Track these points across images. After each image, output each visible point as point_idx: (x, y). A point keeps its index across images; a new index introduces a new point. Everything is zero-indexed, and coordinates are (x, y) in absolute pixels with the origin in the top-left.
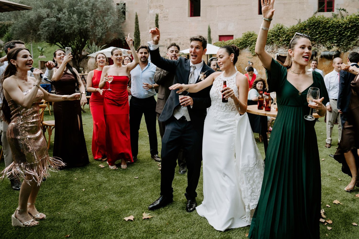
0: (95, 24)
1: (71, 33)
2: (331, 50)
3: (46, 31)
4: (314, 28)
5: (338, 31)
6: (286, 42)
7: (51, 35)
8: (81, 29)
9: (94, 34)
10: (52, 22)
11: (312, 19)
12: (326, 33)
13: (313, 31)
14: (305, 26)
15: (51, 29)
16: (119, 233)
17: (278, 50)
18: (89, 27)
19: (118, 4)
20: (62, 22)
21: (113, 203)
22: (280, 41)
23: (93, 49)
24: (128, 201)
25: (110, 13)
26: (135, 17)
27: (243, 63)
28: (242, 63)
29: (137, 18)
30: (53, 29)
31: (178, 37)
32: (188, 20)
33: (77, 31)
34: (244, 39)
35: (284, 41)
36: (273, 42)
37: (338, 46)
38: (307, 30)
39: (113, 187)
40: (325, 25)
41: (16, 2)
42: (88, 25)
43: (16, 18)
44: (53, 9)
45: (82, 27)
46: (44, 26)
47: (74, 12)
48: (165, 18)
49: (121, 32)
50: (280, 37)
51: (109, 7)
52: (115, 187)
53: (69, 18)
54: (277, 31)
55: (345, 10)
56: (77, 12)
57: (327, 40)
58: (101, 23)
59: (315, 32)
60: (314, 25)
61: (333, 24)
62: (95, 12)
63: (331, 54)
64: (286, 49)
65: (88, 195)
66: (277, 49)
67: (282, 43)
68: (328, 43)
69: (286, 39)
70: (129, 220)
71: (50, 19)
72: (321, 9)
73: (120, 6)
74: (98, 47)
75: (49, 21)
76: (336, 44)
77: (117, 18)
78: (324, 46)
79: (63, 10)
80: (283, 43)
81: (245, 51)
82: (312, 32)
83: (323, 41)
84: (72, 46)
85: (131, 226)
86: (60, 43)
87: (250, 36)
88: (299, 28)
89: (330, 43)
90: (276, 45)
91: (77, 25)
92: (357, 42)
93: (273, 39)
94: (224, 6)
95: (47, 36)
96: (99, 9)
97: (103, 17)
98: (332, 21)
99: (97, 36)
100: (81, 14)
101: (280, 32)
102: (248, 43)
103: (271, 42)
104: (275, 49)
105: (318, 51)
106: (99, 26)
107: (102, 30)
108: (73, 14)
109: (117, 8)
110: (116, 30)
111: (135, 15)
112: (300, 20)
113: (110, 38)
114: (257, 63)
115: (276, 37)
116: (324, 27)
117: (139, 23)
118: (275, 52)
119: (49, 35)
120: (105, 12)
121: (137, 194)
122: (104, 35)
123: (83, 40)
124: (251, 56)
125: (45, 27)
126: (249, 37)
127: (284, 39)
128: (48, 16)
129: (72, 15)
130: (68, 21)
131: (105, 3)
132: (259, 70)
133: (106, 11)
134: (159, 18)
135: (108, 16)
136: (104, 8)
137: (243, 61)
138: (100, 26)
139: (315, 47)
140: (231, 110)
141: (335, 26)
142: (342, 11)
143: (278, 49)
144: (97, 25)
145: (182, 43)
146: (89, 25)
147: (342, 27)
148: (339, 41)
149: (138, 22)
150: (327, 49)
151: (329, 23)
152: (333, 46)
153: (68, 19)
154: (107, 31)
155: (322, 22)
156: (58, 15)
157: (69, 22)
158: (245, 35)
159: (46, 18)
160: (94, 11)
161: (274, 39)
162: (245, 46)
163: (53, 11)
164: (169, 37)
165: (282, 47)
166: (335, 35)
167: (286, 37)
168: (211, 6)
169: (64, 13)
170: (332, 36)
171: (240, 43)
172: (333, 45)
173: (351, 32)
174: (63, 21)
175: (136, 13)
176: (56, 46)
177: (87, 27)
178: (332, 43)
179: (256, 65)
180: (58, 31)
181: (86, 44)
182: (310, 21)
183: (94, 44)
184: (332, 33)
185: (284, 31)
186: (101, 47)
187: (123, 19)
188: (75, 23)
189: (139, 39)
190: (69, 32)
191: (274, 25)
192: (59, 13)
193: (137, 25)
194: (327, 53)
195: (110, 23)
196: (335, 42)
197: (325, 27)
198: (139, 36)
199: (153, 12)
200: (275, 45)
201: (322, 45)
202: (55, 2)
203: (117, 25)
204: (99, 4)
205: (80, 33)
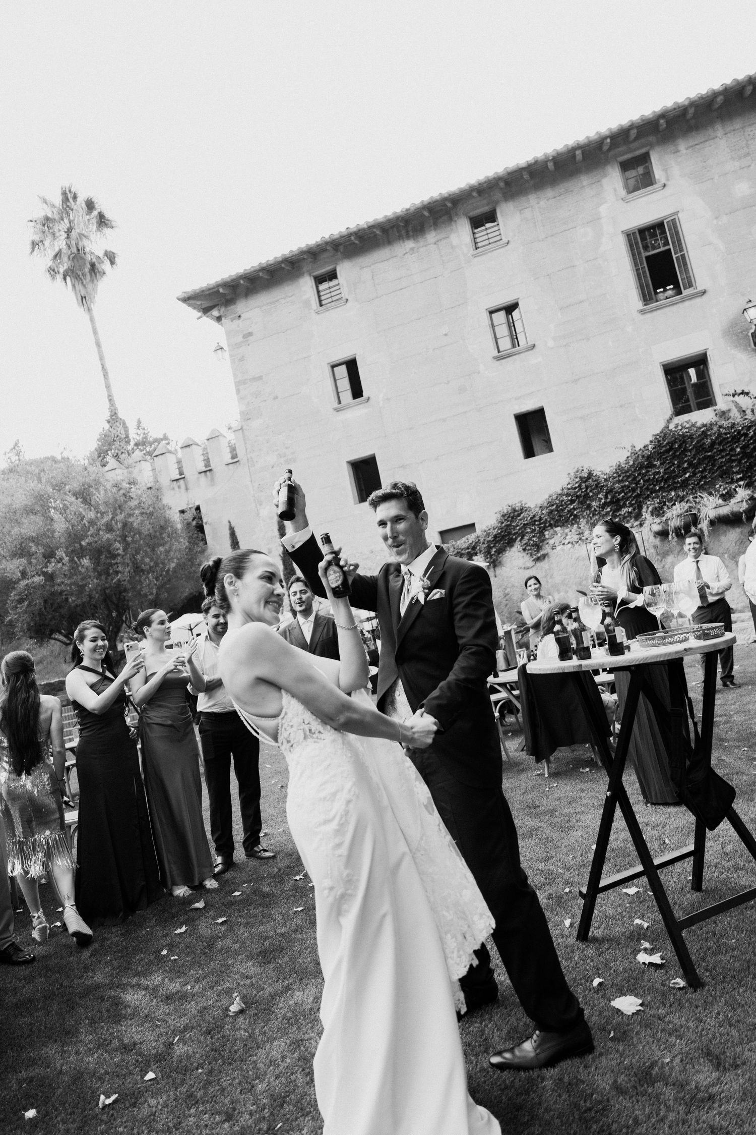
0: (138, 569)
2: (733, 501)
3: (25, 612)
4: (674, 457)
5: (738, 450)
6: (609, 509)
7: (37, 619)
8: (107, 588)
10: (34, 588)
11: (662, 435)
12: (709, 462)
13: (674, 464)
14: (649, 457)
15: (36, 604)
18: (125, 580)
19: (182, 512)
20: (59, 581)
21: (248, 981)
22: (595, 509)
25: (169, 536)
26: (227, 532)
27: (513, 586)
28: (510, 585)
29: (233, 534)
30: (40, 603)
32: (355, 511)
33: (97, 596)
34: (503, 525)
35: (603, 506)
36: (576, 516)
37: (748, 486)
38: (656, 465)
39: (244, 942)
40: (701, 441)
42: (120, 575)
44: (34, 557)
45: (107, 582)
46: (17, 601)
47: (81, 553)
50: (592, 498)
51: (162, 523)
52: (248, 943)
53: (73, 568)
54: (580, 486)
55: (748, 394)
56: (90, 550)
57: (715, 479)
58: (152, 564)
59: (679, 466)
60: (671, 449)
61: (720, 435)
62: (133, 541)
63: (736, 509)
65: (185, 974)
67: (599, 513)
68: (721, 486)
69: (608, 500)
71: (30, 581)
72: (681, 405)
73: (189, 516)
75: (27, 585)
76: (741, 483)
77: (187, 544)
78: (710, 494)
79: (55, 554)
80: (603, 513)
81: (510, 553)
82: (671, 467)
83: (707, 483)
86: (61, 633)
87: (516, 513)
88: (633, 466)
89: (727, 483)
90: (587, 522)
91: (95, 580)
93: (574, 509)
94: (437, 458)
95: (28, 624)
96: (140, 533)
97: (153, 550)
98: (715, 429)
99: (146, 595)
100: (99, 552)
101: (587, 487)
102: (515, 534)
103: (570, 516)
104: (587, 533)
105: (699, 510)
106: (148, 573)
107: (157, 579)
108: (80, 557)
109: (182, 522)
110: (190, 573)
111: (228, 527)
112: (633, 445)
113: (178, 596)
114: (548, 577)
115: (581, 503)
116: (700, 448)
118: (587, 539)
119: (32, 619)
120: (155, 537)
121: (306, 949)
122: (163, 590)
123: (114, 614)
124: (531, 564)
125: (20, 601)
126: (512, 518)
127: (603, 501)
128: (24, 574)
129: (79, 560)
130: (72, 575)
131: (151, 514)
133: (158, 534)
135: (163, 545)
136: (150, 526)
137: (512, 579)
138: (151, 570)
139: (687, 502)
141: (728, 438)
142: (741, 400)
144: (143, 570)
146: (124, 574)
147: (746, 435)
148: (747, 472)
149: (237, 543)
150: (721, 501)
151: (710, 435)
152: (735, 490)
153: (71, 573)
154: (169, 580)
155: (691, 437)
156: (47, 567)
157: (75, 577)
158: (503, 516)
159: (19, 580)
160: (129, 539)
161: (577, 509)
162: (508, 543)
163: (34, 561)
166: (734, 461)
167: (606, 497)
168: (404, 466)
169: (60, 561)
170: (725, 465)
171: (495, 537)
172: (736, 487)
174: (62, 580)
175: (230, 522)
176: (53, 642)
178: (732, 482)
180: (52, 604)
181: (123, 621)
182: (659, 441)
184: (722, 457)
185: (599, 483)
187: (201, 543)
188: (90, 577)
190: (79, 602)
191: (569, 474)
192: (49, 561)
194: (725, 510)
195: (172, 558)
196: (739, 476)
197: (701, 446)
199: (268, 512)
200: (583, 522)
201: (705, 495)
202: (34, 540)
203: (189, 560)
204: (138, 521)
205: (105, 600)
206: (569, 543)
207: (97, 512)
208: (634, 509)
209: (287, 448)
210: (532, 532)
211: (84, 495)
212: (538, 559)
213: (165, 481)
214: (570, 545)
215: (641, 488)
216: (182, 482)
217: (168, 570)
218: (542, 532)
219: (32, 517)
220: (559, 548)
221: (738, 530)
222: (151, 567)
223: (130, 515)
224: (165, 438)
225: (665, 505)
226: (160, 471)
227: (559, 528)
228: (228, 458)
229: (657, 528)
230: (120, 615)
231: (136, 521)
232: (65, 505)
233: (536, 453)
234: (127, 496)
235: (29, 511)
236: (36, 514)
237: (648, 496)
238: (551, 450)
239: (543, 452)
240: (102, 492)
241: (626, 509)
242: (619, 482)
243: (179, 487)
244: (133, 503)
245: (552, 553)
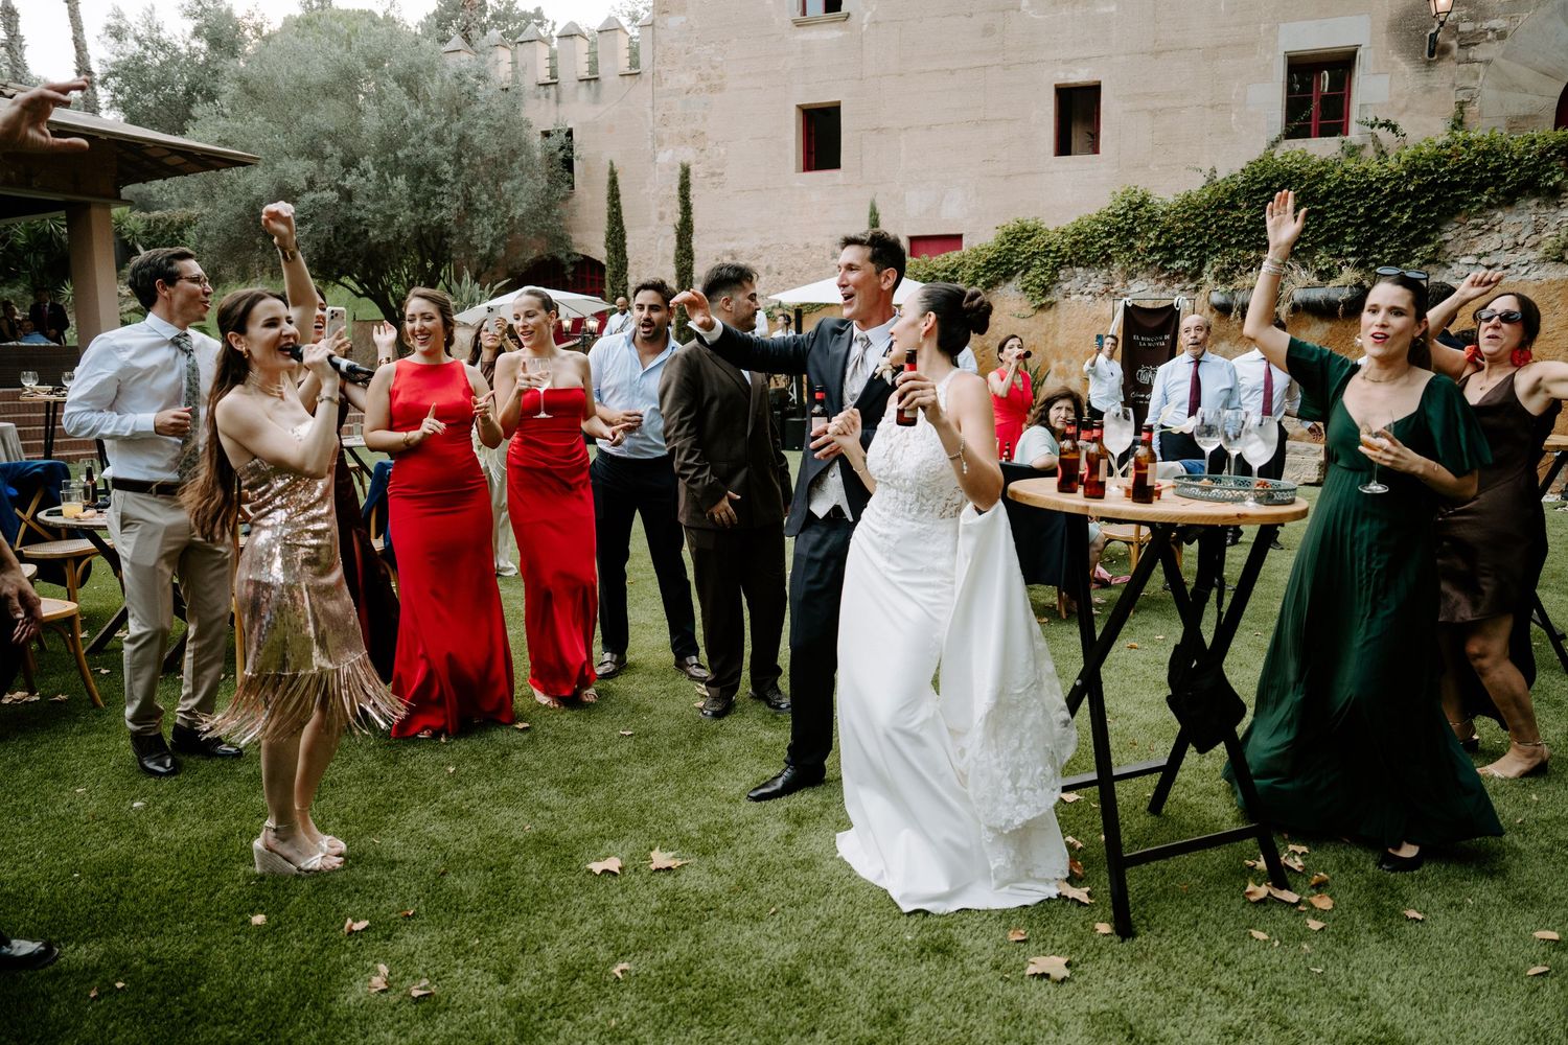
0: (470, 208)
1: (388, 242)
2: (1333, 283)
5: (1361, 210)
6: (1157, 257)
7: (322, 252)
8: (423, 226)
9: (467, 244)
10: (323, 206)
11: (1262, 164)
12: (1315, 220)
14: (1234, 194)
15: (323, 230)
16: (572, 911)
17: (1129, 288)
18: (450, 220)
19: (546, 134)
20: (358, 203)
21: (549, 814)
22: (1138, 253)
23: (465, 297)
24: (601, 810)
25: (521, 168)
26: (606, 178)
29: (613, 182)
30: (329, 230)
31: (761, 247)
32: (798, 184)
33: (409, 235)
34: (1003, 248)
35: (1151, 251)
36: (1109, 257)
37: (1359, 265)
38: (1240, 207)
39: (549, 762)
40: (1313, 185)
41: (207, 143)
42: (444, 211)
43: (208, 197)
44: (327, 161)
45: (425, 218)
47: (395, 168)
48: (715, 179)
49: (560, 234)
50: (1137, 236)
51: (515, 146)
52: (554, 764)
53: (381, 188)
54: (1125, 214)
55: (1394, 128)
56: (408, 166)
57: (1316, 246)
58: (491, 203)
60: (1269, 187)
61: (1342, 182)
62: (469, 165)
63: (1333, 295)
64: (1159, 280)
65: (468, 787)
66: (1125, 282)
67: (1143, 260)
68: (1322, 258)
69: (1161, 244)
70: (605, 871)
71: (318, 195)
72: (1298, 124)
73: (555, 142)
74: (482, 288)
75: (313, 201)
76: (1352, 260)
77: (546, 184)
78: (1304, 266)
79: (359, 162)
80: (1148, 260)
81: (1004, 290)
83: (1302, 249)
84: (394, 289)
85: (612, 892)
86: (353, 278)
87: (1026, 234)
88: (1208, 201)
89: (1332, 256)
90: (1123, 269)
91: (408, 212)
92: (1437, 250)
93: (1109, 246)
94: (929, 128)
96: (482, 155)
97: (496, 183)
98: (1338, 172)
99: (476, 248)
100: (420, 172)
101: (1135, 218)
102: (1017, 264)
103: (1102, 255)
104: (1118, 284)
106: (484, 216)
107: (494, 227)
108: (394, 175)
109: (545, 148)
110: (543, 227)
111: (608, 170)
112: (1214, 171)
113: (521, 257)
114: (1050, 335)
115: (1120, 239)
117: (623, 200)
118: (1116, 293)
119: (316, 251)
120: (502, 164)
121: (630, 787)
122: (502, 244)
123: (429, 265)
124: (1028, 311)
126: (1019, 240)
127: (1153, 243)
128: (311, 184)
129: (392, 179)
130: (378, 198)
131: (502, 129)
132: (1059, 361)
133: (507, 161)
134: (692, 178)
135: (512, 178)
136: (497, 148)
137: (999, 328)
138: (488, 212)
140: (937, 514)
141: (1352, 190)
142: (1383, 133)
143: (1130, 282)
144: (477, 210)
145: (775, 268)
146: (448, 211)
147: (1379, 191)
148: (1364, 245)
149: (618, 196)
150: (1315, 279)
151: (1328, 180)
152: (1340, 268)
153: (377, 194)
154: (512, 232)
155: (1301, 176)
156: (344, 179)
157: (382, 202)
158: (1007, 234)
159: (303, 191)
160: (465, 161)
161: (1113, 246)
162: (1005, 275)
163: (327, 167)
164: (729, 248)
165: (1144, 275)
166: (1351, 225)
167: (1158, 238)
168: (878, 130)
169: (364, 174)
170: (1337, 229)
171: (988, 262)
172: (1343, 264)
173: (1416, 210)
174: (363, 202)
175: (612, 164)
176: (340, 287)
177: (442, 219)
178: (1339, 256)
179: (1047, 342)
180: (345, 235)
181: (440, 278)
182: (1254, 173)
183: (467, 276)
184: (1337, 216)
185: (1153, 216)
186: (491, 289)
187: (566, 187)
188: (402, 206)
189: (624, 256)
190: (382, 239)
191: (1115, 192)
192: (348, 172)
193: (614, 206)
194: (1317, 295)
195: (521, 201)
196: (1350, 249)
197: (1310, 194)
198: (624, 245)
199: (669, 158)
200: (1117, 266)
201: (1296, 265)
202: (333, 137)
203: (546, 208)
204: (481, 137)
205: (418, 242)
206: (1090, 293)
207: (427, 113)
208: (1193, 265)
209: (713, 68)
210: (1042, 266)
211: (410, 82)
212: (1042, 307)
213: (528, 83)
214: (1090, 297)
215: (1211, 236)
216: (552, 88)
217: (513, 218)
218: (1055, 270)
219: (332, 102)
220: (1073, 298)
221: (1327, 326)
222: (489, 208)
223: (472, 125)
224: (538, 14)
225: (1237, 267)
226: (524, 68)
227: (1081, 269)
228: (624, 65)
229: (1217, 298)
230: (437, 268)
231: (479, 137)
232: (381, 91)
233: (1073, 150)
234: (472, 97)
235: (328, 91)
236: (337, 97)
237: (1218, 250)
238: (1096, 151)
239: (1083, 152)
240: (438, 83)
241: (1182, 263)
242: (1183, 220)
243: (547, 96)
244: (479, 108)
245: (1063, 303)
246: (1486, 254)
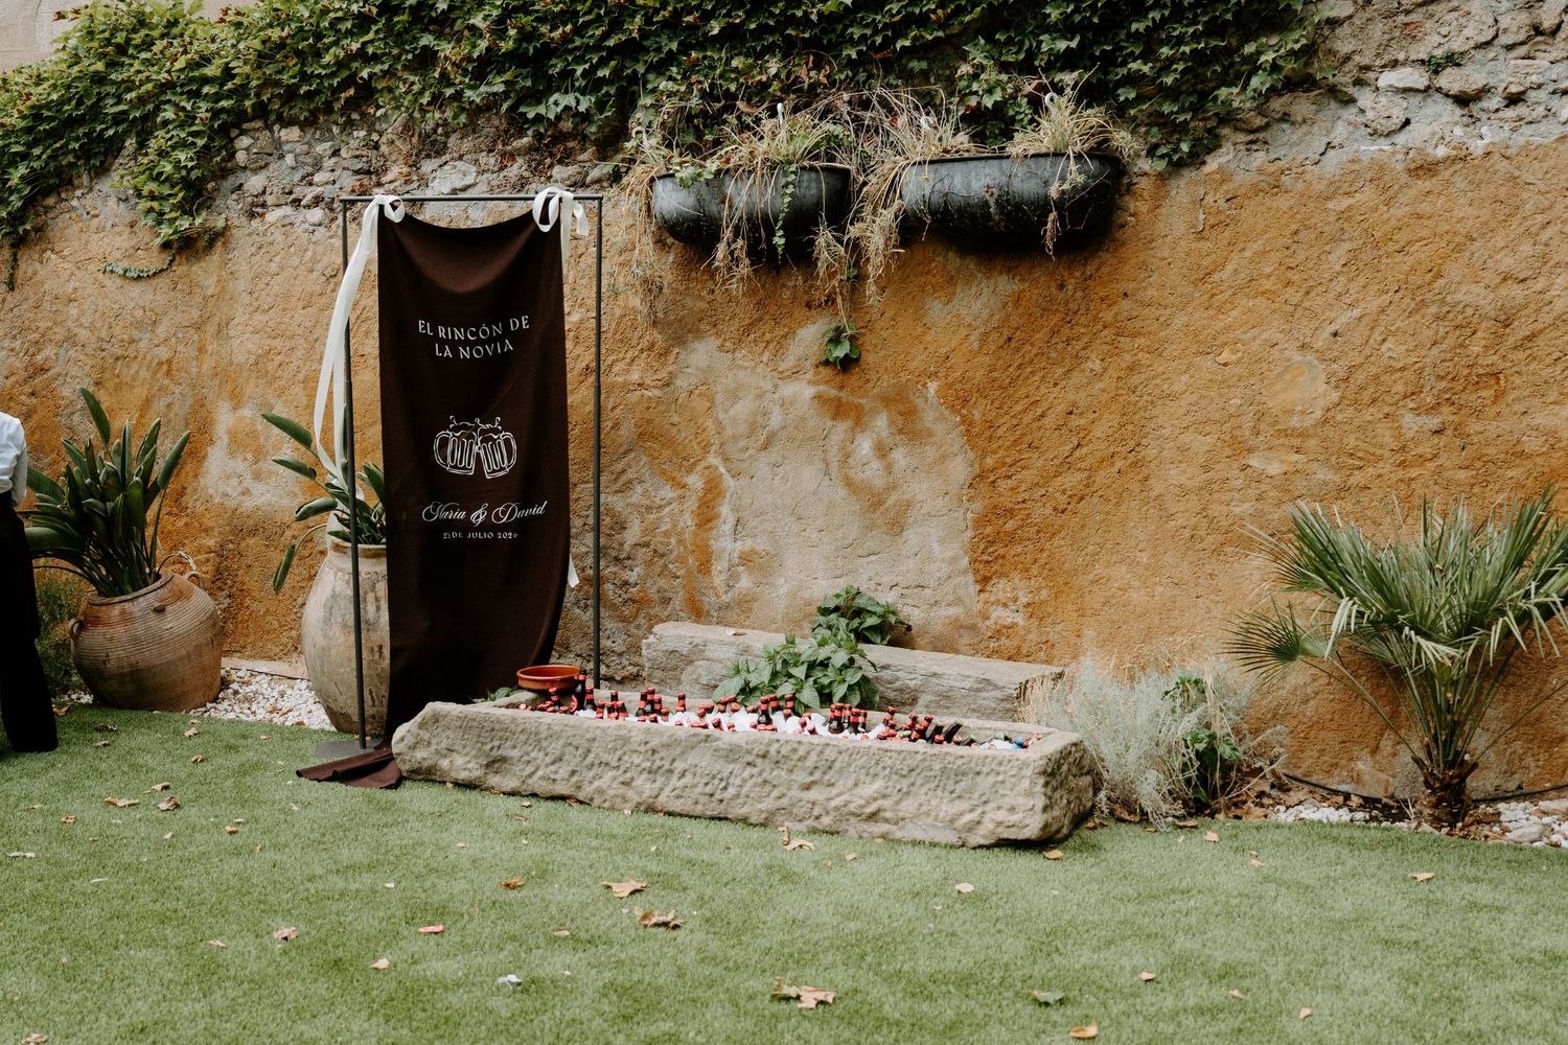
2: (1019, 147)
6: (500, 86)
17: (424, 182)
22: (445, 78)
27: (71, 339)
28: (59, 333)
34: (76, 72)
35: (481, 69)
36: (366, 93)
37: (1088, 95)
50: (440, 28)
57: (957, 37)
63: (1024, 184)
64: (509, 156)
66: (415, 165)
68: (977, 72)
69: (506, 46)
76: (1069, 78)
78: (928, 102)
80: (475, 97)
81: (89, 201)
83: (919, 49)
87: (139, 32)
89: (1004, 67)
90: (408, 128)
93: (364, 57)
102: (118, 119)
103: (343, 86)
105: (864, 168)
114: (211, 328)
115: (394, 35)
124: (153, 260)
126: (119, 48)
127: (484, 44)
132: (237, 406)
137: (74, 311)
139: (823, 116)
143: (427, 166)
148: (1101, 32)
150: (963, 139)
152: (1034, 101)
158: (88, 33)
161: (375, 58)
162: (85, 153)
165: (467, 145)
167: (499, 27)
171: (36, 115)
172: (1043, 89)
178: (1027, 67)
179: (201, 350)
194: (976, 182)
196: (1062, 45)
200: (389, 117)
201: (904, 99)
206: (317, 201)
208: (601, 105)
210: (181, 124)
212: (186, 244)
218: (220, 135)
220: (273, 216)
221: (1006, 285)
225: (730, 108)
227: (293, 133)
229: (671, 200)
237: (671, 58)
241: (568, 100)
245: (245, 233)
246: (1452, 60)
